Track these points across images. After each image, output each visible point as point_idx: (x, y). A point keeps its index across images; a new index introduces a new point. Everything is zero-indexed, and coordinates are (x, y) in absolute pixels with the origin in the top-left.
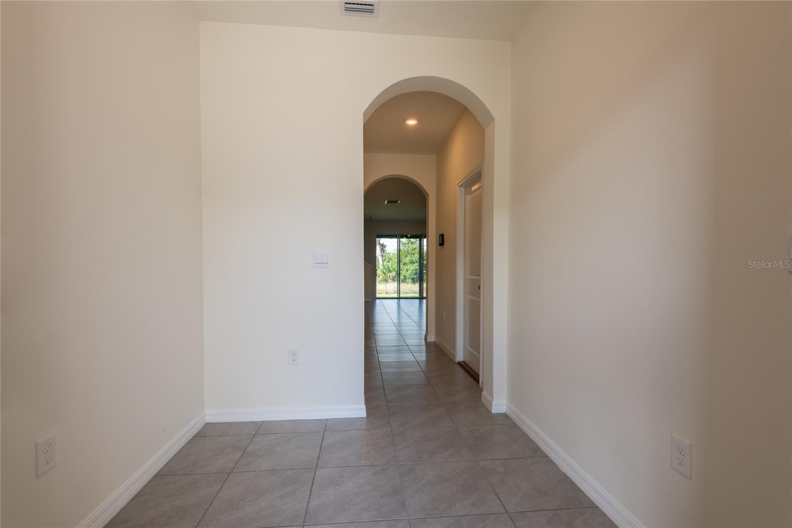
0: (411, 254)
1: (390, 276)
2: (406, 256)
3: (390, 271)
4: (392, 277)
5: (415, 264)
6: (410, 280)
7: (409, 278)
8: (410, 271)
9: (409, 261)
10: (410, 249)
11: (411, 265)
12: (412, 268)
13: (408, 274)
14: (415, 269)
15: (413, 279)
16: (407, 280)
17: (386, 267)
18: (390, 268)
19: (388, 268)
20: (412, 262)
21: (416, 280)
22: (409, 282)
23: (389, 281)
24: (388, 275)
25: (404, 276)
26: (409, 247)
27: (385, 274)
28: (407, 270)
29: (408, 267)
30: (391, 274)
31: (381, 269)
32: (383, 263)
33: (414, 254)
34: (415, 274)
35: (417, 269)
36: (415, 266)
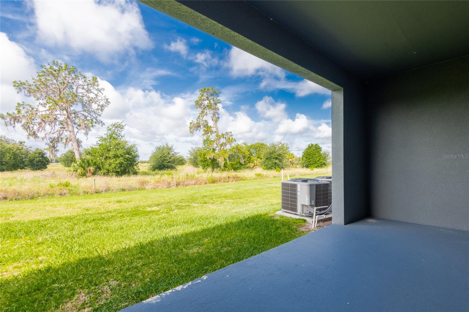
0: (114, 148)
1: (90, 170)
2: (109, 150)
3: (89, 165)
4: (92, 171)
5: (121, 158)
6: (114, 173)
7: (113, 171)
8: (113, 165)
9: (113, 155)
10: (113, 144)
11: (114, 159)
12: (118, 162)
13: (111, 168)
15: (117, 172)
16: (110, 174)
17: (85, 161)
18: (90, 161)
19: (87, 161)
20: (116, 156)
21: (120, 173)
22: (112, 175)
23: (89, 175)
25: (107, 169)
26: (111, 142)
27: (84, 169)
28: (110, 165)
29: (112, 161)
30: (91, 168)
31: (78, 163)
33: (118, 149)
34: (119, 168)
35: (123, 163)
36: (121, 160)
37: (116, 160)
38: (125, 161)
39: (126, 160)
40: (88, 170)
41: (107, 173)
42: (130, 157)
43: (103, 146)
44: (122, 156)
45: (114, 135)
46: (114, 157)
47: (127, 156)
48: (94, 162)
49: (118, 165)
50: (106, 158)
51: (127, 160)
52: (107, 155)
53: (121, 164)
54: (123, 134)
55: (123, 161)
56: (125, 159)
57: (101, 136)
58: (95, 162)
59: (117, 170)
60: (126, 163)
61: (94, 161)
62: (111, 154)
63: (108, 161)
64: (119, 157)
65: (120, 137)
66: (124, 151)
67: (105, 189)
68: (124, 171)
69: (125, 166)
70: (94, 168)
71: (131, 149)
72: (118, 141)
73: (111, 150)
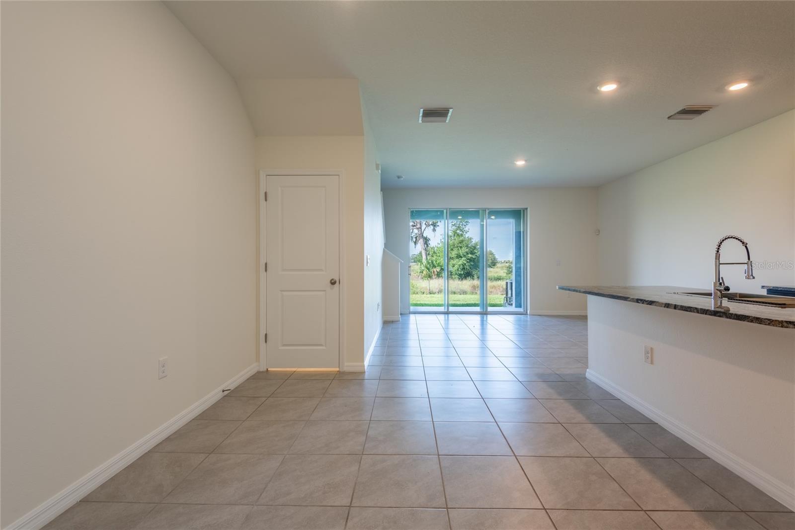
0: (458, 247)
1: (434, 271)
2: (452, 250)
3: (434, 266)
4: (436, 273)
5: (463, 259)
6: (457, 276)
7: (456, 274)
8: (456, 266)
9: (456, 256)
10: (456, 242)
11: (458, 260)
12: (460, 263)
13: (453, 270)
15: (460, 275)
16: (454, 276)
18: (434, 262)
19: (432, 262)
21: (463, 275)
22: (455, 278)
23: (434, 277)
24: (432, 270)
25: (450, 271)
26: (455, 240)
27: (428, 269)
28: (454, 266)
29: (455, 262)
30: (435, 270)
31: (424, 264)
32: (427, 257)
33: (461, 247)
34: (462, 270)
35: (465, 264)
36: (463, 261)
37: (459, 261)
41: (450, 275)
42: (474, 257)
44: (465, 256)
45: (458, 231)
47: (470, 255)
48: (438, 263)
49: (461, 267)
51: (470, 260)
52: (450, 255)
53: (464, 265)
54: (466, 229)
55: (466, 262)
56: (468, 259)
59: (460, 272)
60: (469, 264)
61: (438, 261)
62: (453, 254)
63: (452, 262)
64: (461, 257)
65: (465, 233)
66: (467, 250)
67: (437, 291)
68: (466, 274)
69: (468, 268)
70: (438, 269)
71: (475, 248)
72: (461, 238)
73: (454, 249)
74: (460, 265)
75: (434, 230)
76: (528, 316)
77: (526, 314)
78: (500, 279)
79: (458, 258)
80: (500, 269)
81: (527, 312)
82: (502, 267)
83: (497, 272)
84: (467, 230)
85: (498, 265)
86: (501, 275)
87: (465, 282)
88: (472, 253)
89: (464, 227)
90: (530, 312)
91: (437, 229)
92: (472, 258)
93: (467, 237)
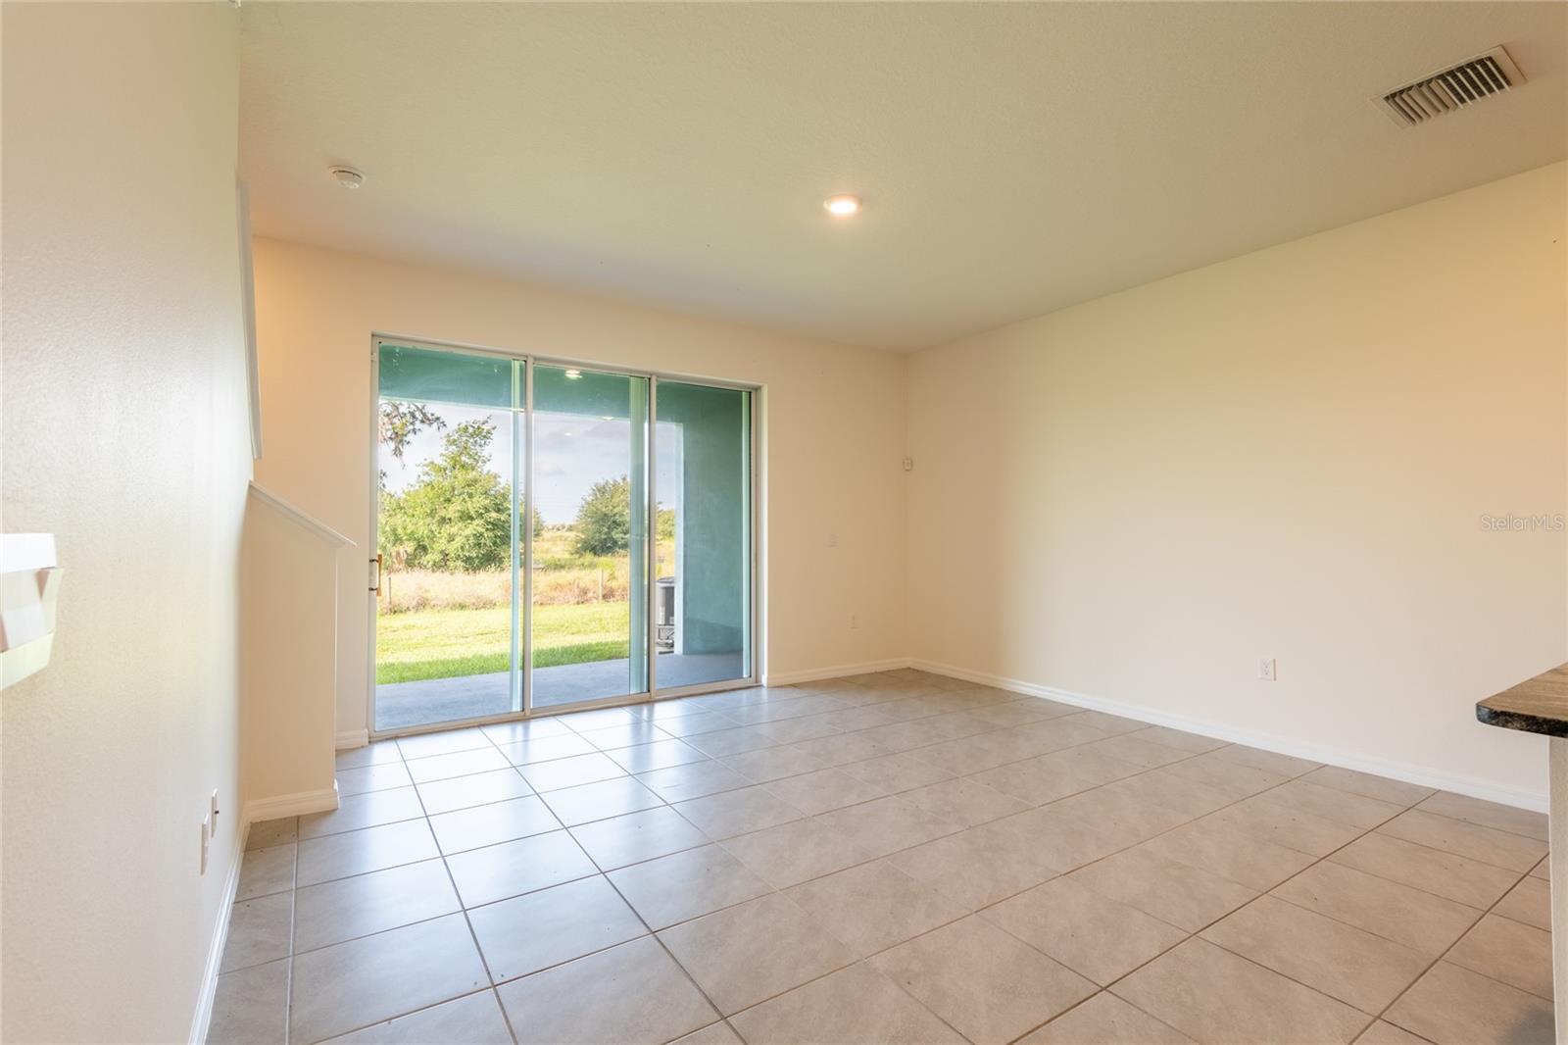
0: (462, 494)
1: (398, 554)
2: (448, 500)
3: (398, 540)
4: (404, 556)
5: (476, 522)
6: (459, 563)
7: (458, 557)
8: (459, 541)
9: (457, 515)
10: (459, 483)
11: (462, 525)
12: (469, 531)
13: (452, 549)
14: (475, 535)
15: (468, 560)
16: (451, 564)
17: (388, 529)
18: (400, 531)
19: (394, 531)
20: (466, 517)
21: (477, 561)
22: (456, 568)
24: (393, 550)
25: (442, 552)
26: (455, 477)
27: (384, 550)
28: (451, 539)
29: (454, 530)
30: (401, 550)
33: (471, 496)
34: (473, 548)
35: (481, 534)
36: (477, 526)
37: (466, 528)
38: (487, 529)
39: (490, 527)
40: (394, 554)
41: (443, 563)
42: (503, 517)
43: (433, 488)
44: (481, 515)
45: (463, 458)
46: (461, 517)
47: (494, 515)
48: (409, 532)
49: (472, 541)
50: (443, 520)
51: (494, 525)
52: (443, 513)
53: (478, 536)
54: (485, 452)
55: (483, 530)
56: (488, 523)
57: (429, 460)
58: (412, 532)
59: (467, 554)
60: (491, 534)
61: (411, 528)
62: (452, 511)
63: (447, 529)
64: (471, 518)
65: (480, 464)
66: (487, 501)
67: (414, 603)
68: (486, 558)
69: (489, 543)
70: (410, 547)
71: (505, 497)
72: (472, 475)
73: (453, 499)
74: (467, 538)
75: (397, 452)
76: (764, 692)
77: (758, 685)
78: (562, 567)
79: (464, 521)
80: (550, 543)
81: (757, 680)
82: (553, 540)
83: (547, 551)
84: (487, 456)
85: (546, 535)
86: (557, 556)
87: (482, 575)
88: (498, 511)
89: (477, 447)
90: (768, 679)
91: (405, 449)
92: (499, 520)
93: (485, 472)
